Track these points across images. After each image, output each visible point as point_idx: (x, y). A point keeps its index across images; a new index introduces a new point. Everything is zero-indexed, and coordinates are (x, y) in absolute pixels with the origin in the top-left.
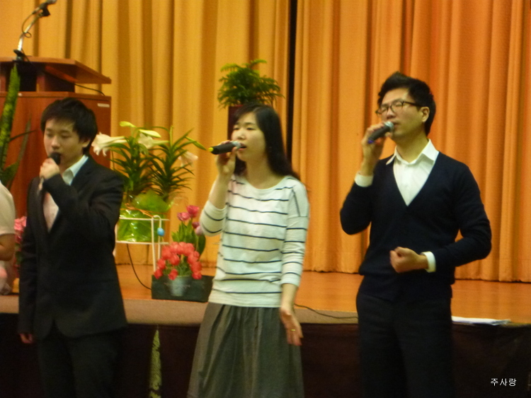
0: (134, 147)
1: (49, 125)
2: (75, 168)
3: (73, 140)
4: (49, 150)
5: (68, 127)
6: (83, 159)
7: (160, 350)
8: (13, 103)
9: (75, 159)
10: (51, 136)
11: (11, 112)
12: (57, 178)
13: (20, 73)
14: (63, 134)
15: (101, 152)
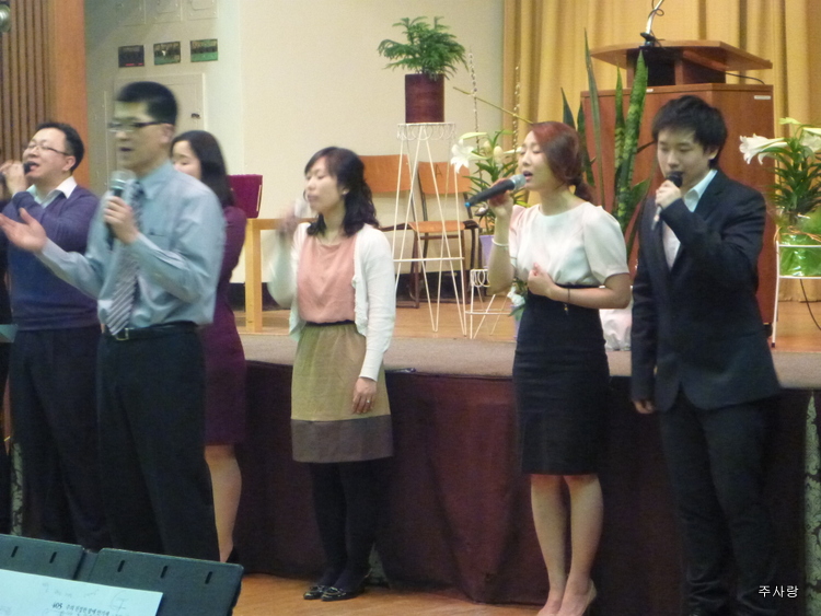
1: (662, 137)
2: (700, 187)
4: (666, 170)
5: (687, 138)
6: (711, 175)
8: (640, 102)
9: (700, 176)
10: (666, 150)
11: (638, 114)
12: (679, 204)
14: (682, 149)
15: (755, 159)
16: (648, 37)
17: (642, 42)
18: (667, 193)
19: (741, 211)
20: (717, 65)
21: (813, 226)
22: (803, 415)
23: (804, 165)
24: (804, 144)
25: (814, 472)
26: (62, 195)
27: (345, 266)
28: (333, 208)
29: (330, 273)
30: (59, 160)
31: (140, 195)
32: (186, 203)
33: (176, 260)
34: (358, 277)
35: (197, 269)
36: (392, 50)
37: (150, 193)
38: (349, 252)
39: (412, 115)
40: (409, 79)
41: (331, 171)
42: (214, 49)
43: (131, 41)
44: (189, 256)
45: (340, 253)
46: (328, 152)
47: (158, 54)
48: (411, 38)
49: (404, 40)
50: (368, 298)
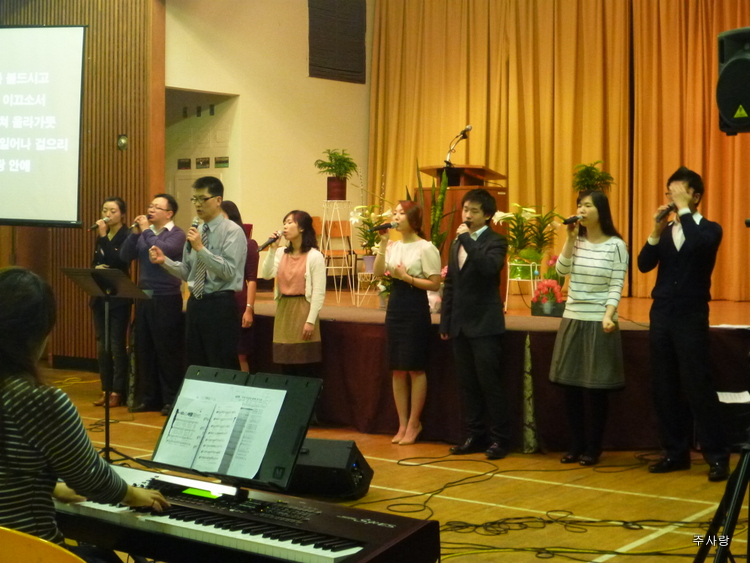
0: (519, 219)
1: (466, 204)
2: (479, 232)
3: (479, 215)
4: (464, 219)
5: (477, 206)
6: (485, 228)
7: (530, 347)
8: (444, 194)
9: (480, 226)
10: (466, 211)
11: (443, 199)
12: (466, 235)
13: (448, 174)
14: (474, 211)
15: (498, 223)
16: (448, 163)
17: (445, 165)
18: (462, 229)
19: (495, 244)
20: (480, 177)
21: (526, 255)
22: (524, 343)
23: (522, 226)
24: (523, 216)
25: (528, 371)
26: (166, 230)
27: (301, 268)
28: (296, 238)
29: (294, 270)
30: (165, 213)
31: (207, 230)
32: (229, 233)
33: (221, 260)
34: (308, 273)
35: (230, 264)
36: (321, 165)
37: (212, 229)
38: (304, 260)
39: (330, 197)
40: (329, 179)
41: (295, 220)
42: (227, 162)
43: (184, 157)
44: (227, 258)
45: (299, 261)
46: (294, 212)
47: (198, 163)
48: (331, 158)
49: (327, 160)
50: (312, 284)
